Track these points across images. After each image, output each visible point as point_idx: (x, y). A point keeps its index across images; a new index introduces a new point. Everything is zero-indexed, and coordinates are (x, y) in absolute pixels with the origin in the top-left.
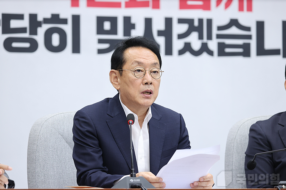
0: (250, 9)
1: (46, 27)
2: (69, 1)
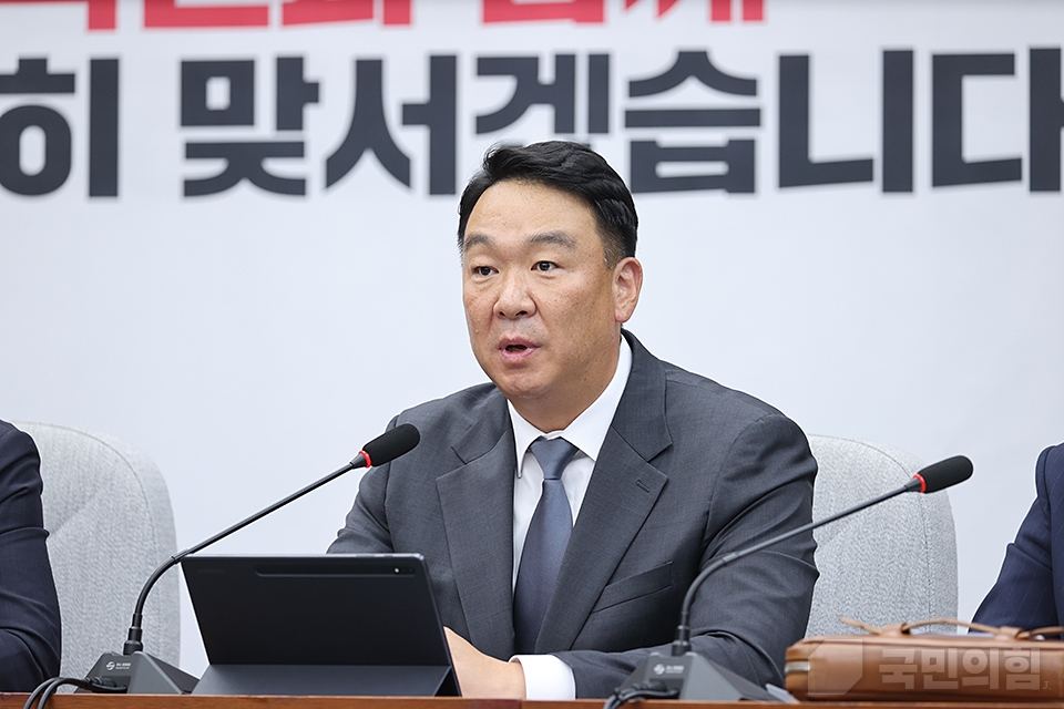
0: (754, 11)
2: (81, 9)
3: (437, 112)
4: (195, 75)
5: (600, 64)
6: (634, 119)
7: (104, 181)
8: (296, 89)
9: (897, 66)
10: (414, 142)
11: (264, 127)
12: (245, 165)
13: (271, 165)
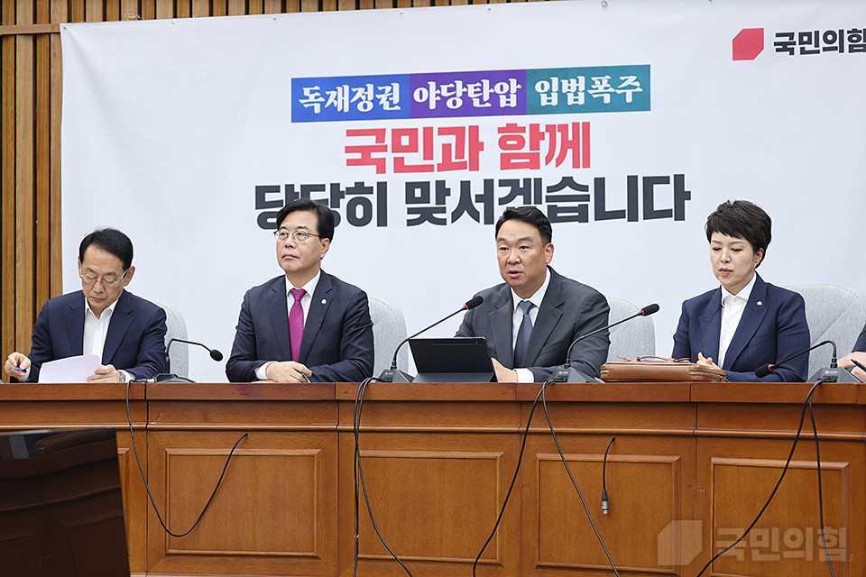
0: (587, 165)
1: (349, 197)
2: (374, 167)
3: (487, 198)
4: (410, 187)
5: (538, 182)
7: (382, 222)
8: (443, 191)
9: (632, 181)
10: (480, 207)
11: (433, 204)
12: (427, 216)
13: (435, 215)
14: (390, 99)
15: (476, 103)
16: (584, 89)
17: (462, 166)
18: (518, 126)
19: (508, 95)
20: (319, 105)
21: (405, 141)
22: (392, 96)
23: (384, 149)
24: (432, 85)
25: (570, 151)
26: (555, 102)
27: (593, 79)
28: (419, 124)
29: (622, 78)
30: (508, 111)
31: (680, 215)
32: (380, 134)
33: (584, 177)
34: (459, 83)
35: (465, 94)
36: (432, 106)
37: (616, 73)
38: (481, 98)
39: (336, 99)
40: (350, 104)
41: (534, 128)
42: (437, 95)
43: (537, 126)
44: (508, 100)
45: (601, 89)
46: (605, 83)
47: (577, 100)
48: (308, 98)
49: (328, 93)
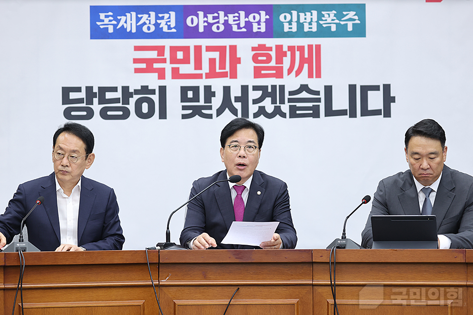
1: (136, 97)
2: (156, 74)
4: (184, 90)
5: (282, 88)
6: (290, 100)
7: (163, 115)
8: (209, 93)
9: (352, 88)
10: (238, 106)
11: (202, 102)
12: (197, 111)
13: (203, 111)
14: (169, 23)
15: (235, 28)
16: (316, 20)
17: (224, 75)
18: (267, 46)
19: (259, 23)
20: (112, 26)
21: (180, 55)
22: (170, 21)
23: (164, 61)
24: (201, 14)
25: (306, 66)
26: (294, 29)
27: (323, 13)
28: (191, 43)
29: (345, 13)
30: (259, 35)
31: (387, 114)
32: (160, 50)
33: (317, 84)
34: (222, 13)
35: (226, 21)
36: (201, 30)
37: (340, 9)
38: (238, 25)
39: (126, 22)
40: (136, 26)
41: (279, 48)
42: (204, 22)
43: (282, 46)
44: (259, 27)
45: (329, 21)
46: (332, 16)
47: (311, 28)
48: (103, 21)
49: (119, 18)
